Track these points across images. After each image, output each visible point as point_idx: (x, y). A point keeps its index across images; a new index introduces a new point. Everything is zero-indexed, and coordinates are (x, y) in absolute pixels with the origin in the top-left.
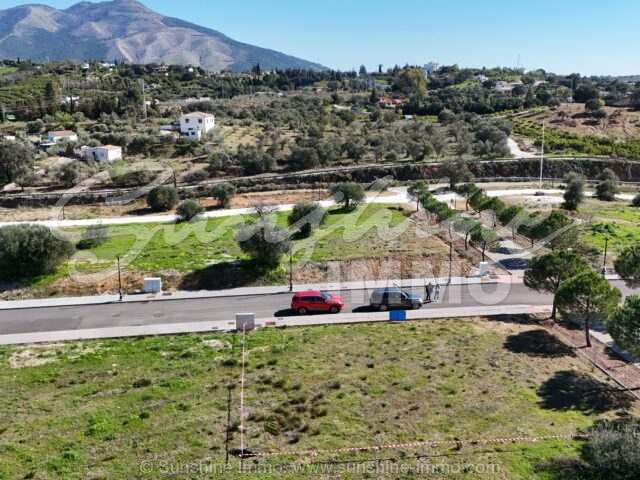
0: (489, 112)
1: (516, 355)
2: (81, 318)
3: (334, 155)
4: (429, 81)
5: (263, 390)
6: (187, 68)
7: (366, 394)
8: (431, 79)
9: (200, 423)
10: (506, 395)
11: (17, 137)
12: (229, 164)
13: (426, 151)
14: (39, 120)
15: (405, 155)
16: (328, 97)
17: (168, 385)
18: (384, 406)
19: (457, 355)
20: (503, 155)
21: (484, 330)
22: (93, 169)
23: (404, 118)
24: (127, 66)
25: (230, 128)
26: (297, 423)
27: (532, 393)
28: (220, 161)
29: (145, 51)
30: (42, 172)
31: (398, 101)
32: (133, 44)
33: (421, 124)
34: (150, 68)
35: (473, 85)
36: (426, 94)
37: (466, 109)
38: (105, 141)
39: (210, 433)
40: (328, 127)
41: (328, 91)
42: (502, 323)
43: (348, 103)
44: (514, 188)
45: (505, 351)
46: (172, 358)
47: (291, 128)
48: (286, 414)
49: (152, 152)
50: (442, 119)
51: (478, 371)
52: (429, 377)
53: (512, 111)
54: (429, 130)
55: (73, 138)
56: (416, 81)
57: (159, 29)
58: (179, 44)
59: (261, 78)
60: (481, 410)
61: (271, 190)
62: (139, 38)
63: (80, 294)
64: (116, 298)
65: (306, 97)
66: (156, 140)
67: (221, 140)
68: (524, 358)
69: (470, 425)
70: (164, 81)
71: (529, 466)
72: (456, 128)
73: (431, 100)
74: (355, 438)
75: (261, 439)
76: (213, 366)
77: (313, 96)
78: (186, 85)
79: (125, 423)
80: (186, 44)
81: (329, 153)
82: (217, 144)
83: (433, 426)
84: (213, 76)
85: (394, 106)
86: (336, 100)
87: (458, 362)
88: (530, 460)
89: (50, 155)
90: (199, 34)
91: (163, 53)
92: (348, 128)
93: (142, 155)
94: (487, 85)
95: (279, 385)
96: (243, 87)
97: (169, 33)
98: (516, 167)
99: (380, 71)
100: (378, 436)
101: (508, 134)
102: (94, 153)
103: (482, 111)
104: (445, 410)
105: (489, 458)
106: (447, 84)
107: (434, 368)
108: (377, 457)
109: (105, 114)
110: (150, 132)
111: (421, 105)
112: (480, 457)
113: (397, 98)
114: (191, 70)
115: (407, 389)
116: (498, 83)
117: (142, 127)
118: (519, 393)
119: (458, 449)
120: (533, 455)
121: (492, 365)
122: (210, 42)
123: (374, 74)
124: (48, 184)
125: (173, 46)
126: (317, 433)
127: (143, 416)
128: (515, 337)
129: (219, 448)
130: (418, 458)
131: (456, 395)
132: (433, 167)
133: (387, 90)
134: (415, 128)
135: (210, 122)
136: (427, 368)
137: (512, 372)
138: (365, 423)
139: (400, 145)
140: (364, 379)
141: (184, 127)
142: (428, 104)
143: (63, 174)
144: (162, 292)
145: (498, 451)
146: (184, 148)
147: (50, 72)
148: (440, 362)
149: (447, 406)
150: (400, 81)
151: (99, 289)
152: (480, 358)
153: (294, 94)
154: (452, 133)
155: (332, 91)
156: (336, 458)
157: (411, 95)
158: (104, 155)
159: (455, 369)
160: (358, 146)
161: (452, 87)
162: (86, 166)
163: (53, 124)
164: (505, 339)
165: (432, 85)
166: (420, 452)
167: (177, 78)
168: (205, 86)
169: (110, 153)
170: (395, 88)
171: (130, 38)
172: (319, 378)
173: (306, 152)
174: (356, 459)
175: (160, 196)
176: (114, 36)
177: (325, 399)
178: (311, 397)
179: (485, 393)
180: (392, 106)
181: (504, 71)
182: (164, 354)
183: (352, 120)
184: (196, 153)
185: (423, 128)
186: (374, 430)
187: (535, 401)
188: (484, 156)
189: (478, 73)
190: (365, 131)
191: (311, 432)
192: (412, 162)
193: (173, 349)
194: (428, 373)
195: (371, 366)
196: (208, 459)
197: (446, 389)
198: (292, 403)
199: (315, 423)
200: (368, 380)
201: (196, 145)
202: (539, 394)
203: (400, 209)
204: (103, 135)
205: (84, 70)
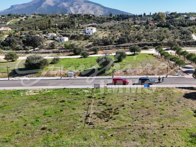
0: (187, 26)
1: (188, 99)
2: (49, 83)
3: (132, 39)
4: (166, 17)
5: (99, 105)
6: (90, 15)
7: (133, 109)
8: (167, 16)
9: (78, 114)
10: (182, 112)
11: (40, 35)
12: (99, 42)
13: (163, 38)
14: (46, 30)
15: (156, 39)
16: (133, 22)
17: (70, 102)
18: (138, 112)
19: (166, 99)
20: (190, 39)
21: (177, 91)
22: (60, 44)
23: (157, 28)
24: (72, 15)
25: (101, 32)
26: (109, 116)
27: (192, 112)
28: (97, 41)
29: (78, 11)
30: (46, 44)
31: (156, 24)
32: (75, 9)
33: (163, 30)
34: (79, 15)
35: (182, 18)
36: (165, 21)
37: (179, 25)
38: (64, 36)
39: (81, 117)
40: (132, 31)
41: (133, 21)
42: (183, 89)
43: (139, 24)
44: (193, 49)
45: (184, 98)
46: (73, 95)
47: (120, 32)
48: (105, 113)
49: (77, 39)
50: (170, 28)
51: (173, 104)
52: (155, 105)
53: (195, 26)
54: (165, 31)
55: (55, 35)
56: (162, 17)
57: (82, 4)
58: (88, 8)
59: (112, 17)
60: (173, 116)
61: (111, 49)
62: (77, 7)
63: (49, 76)
64: (60, 78)
65: (126, 23)
66: (78, 35)
67: (98, 35)
68: (190, 101)
69: (168, 120)
70: (83, 19)
71: (189, 135)
72: (174, 31)
73: (166, 23)
74: (127, 122)
75: (96, 120)
76: (85, 97)
77: (128, 22)
78: (89, 20)
79: (56, 112)
80: (90, 8)
81: (131, 39)
82: (96, 36)
83: (155, 120)
84: (98, 17)
85: (154, 25)
86: (135, 23)
87: (166, 101)
88: (189, 133)
89: (48, 40)
90: (94, 5)
91: (83, 11)
92: (138, 32)
93: (74, 40)
94: (186, 18)
95: (104, 104)
96: (106, 20)
97: (85, 5)
98: (194, 43)
99: (150, 14)
100: (135, 122)
101: (193, 32)
102: (60, 39)
103: (184, 26)
104: (160, 115)
105: (174, 131)
106: (172, 18)
107: (158, 102)
108: (134, 128)
109: (64, 28)
110: (77, 33)
111: (163, 25)
112: (171, 131)
113: (155, 23)
114: (91, 15)
115: (147, 108)
116: (190, 17)
117: (75, 32)
118: (187, 111)
119: (163, 127)
120: (190, 132)
121: (178, 102)
122: (97, 8)
123: (148, 16)
124: (47, 48)
125: (86, 9)
126: (115, 119)
127: (61, 111)
128: (188, 94)
129: (82, 121)
130: (148, 129)
131: (164, 111)
132: (165, 43)
133: (152, 20)
134: (160, 31)
135: (94, 30)
136: (155, 102)
137: (186, 105)
138: (131, 117)
139: (155, 36)
140: (133, 104)
141: (87, 32)
142: (166, 24)
143: (51, 45)
144: (73, 77)
145: (177, 129)
146: (86, 38)
147: (51, 17)
148: (160, 100)
149: (160, 114)
150: (157, 17)
151: (55, 75)
152: (174, 100)
153: (122, 22)
154: (173, 33)
155: (134, 21)
156: (120, 127)
157: (160, 21)
158: (63, 40)
159: (165, 103)
160: (141, 36)
161: (174, 19)
162: (58, 43)
163: (50, 31)
164: (184, 94)
165: (167, 18)
166: (149, 128)
167: (87, 18)
168: (95, 20)
169: (65, 39)
170: (155, 20)
171: (74, 7)
172: (118, 103)
173: (124, 38)
174: (127, 128)
175: (77, 50)
176: (69, 7)
177: (119, 109)
178: (114, 109)
179: (174, 111)
180: (153, 25)
181: (193, 14)
182: (71, 93)
183: (140, 29)
184: (90, 39)
185: (163, 31)
186: (134, 120)
187: (193, 114)
188: (184, 40)
189: (183, 14)
190: (144, 32)
191: (113, 119)
192: (158, 41)
193: (73, 92)
194: (155, 103)
195: (136, 100)
196: (79, 124)
197: (161, 109)
198: (108, 110)
199: (115, 116)
200: (134, 105)
201: (90, 37)
202: (194, 112)
203: (152, 55)
204: (63, 34)
205: (60, 16)
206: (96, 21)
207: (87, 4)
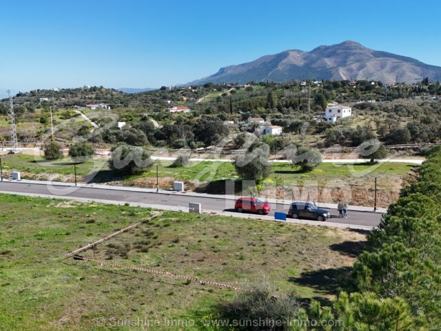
6: (370, 82)
12: (342, 138)
24: (330, 83)
32: (349, 70)
34: (344, 83)
57: (369, 60)
58: (382, 68)
62: (354, 66)
64: (155, 190)
78: (365, 93)
80: (388, 68)
84: (389, 87)
90: (398, 61)
91: (369, 75)
93: (294, 132)
97: (376, 62)
114: (373, 83)
122: (406, 67)
125: (377, 70)
135: (346, 112)
141: (328, 115)
146: (321, 128)
158: (270, 131)
167: (362, 89)
169: (273, 130)
171: (348, 67)
176: (338, 66)
201: (330, 127)
205: (301, 86)
206: (383, 95)
207: (380, 59)
